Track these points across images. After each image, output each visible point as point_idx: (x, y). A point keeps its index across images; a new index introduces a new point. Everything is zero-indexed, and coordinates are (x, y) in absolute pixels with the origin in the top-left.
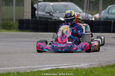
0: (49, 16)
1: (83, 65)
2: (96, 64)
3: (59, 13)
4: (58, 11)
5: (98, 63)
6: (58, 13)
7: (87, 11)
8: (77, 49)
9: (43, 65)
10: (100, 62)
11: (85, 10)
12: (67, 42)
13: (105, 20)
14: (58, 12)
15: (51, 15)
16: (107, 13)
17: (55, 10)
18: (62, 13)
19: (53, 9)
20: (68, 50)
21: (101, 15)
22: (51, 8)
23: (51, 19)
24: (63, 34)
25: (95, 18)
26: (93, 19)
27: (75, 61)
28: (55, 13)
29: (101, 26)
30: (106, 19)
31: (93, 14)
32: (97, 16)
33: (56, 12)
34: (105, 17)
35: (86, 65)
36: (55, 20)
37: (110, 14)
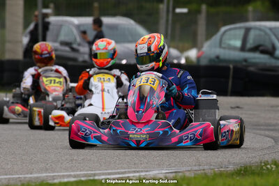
0: (68, 52)
2: (189, 171)
5: (196, 168)
13: (213, 64)
15: (74, 50)
16: (218, 44)
21: (203, 49)
22: (75, 32)
23: (75, 60)
25: (187, 59)
26: (183, 61)
30: (216, 60)
31: (182, 50)
32: (193, 54)
34: (213, 56)
37: (224, 48)
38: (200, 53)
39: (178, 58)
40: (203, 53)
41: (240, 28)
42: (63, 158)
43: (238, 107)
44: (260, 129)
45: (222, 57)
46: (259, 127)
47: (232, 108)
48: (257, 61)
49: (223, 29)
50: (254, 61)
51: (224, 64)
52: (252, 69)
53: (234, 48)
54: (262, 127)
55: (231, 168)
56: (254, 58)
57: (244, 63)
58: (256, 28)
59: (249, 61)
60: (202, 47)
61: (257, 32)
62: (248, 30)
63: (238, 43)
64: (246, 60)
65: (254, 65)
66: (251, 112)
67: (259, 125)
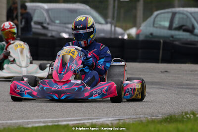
0: (41, 29)
1: (105, 119)
2: (129, 119)
3: (60, 23)
4: (57, 20)
5: (134, 117)
6: (59, 25)
7: (113, 21)
8: (91, 95)
9: (28, 119)
10: (137, 115)
11: (109, 20)
12: (70, 80)
13: (148, 39)
14: (57, 22)
15: (44, 28)
16: (152, 25)
17: (53, 19)
18: (65, 23)
19: (49, 17)
20: (73, 97)
21: (141, 28)
22: (45, 14)
23: (45, 35)
24: (63, 64)
25: (129, 35)
26: (126, 37)
27: (89, 113)
28: (53, 24)
29: (140, 51)
30: (151, 36)
31: (125, 29)
32: (133, 31)
33: (54, 22)
34: (148, 33)
35: (110, 119)
36: (52, 36)
37: (157, 27)
38: (139, 31)
39: (122, 34)
40: (141, 31)
41: (168, 12)
42: (35, 109)
43: (166, 72)
44: (183, 88)
45: (155, 34)
46: (181, 86)
47: (162, 72)
48: (181, 37)
49: (156, 13)
50: (178, 37)
51: (156, 39)
52: (177, 43)
53: (164, 28)
54: (184, 87)
55: (160, 117)
56: (179, 35)
57: (171, 39)
58: (180, 13)
59: (175, 37)
60: (140, 27)
61: (181, 16)
62: (174, 14)
63: (167, 24)
64: (172, 37)
65: (179, 40)
66: (176, 75)
67: (182, 85)
